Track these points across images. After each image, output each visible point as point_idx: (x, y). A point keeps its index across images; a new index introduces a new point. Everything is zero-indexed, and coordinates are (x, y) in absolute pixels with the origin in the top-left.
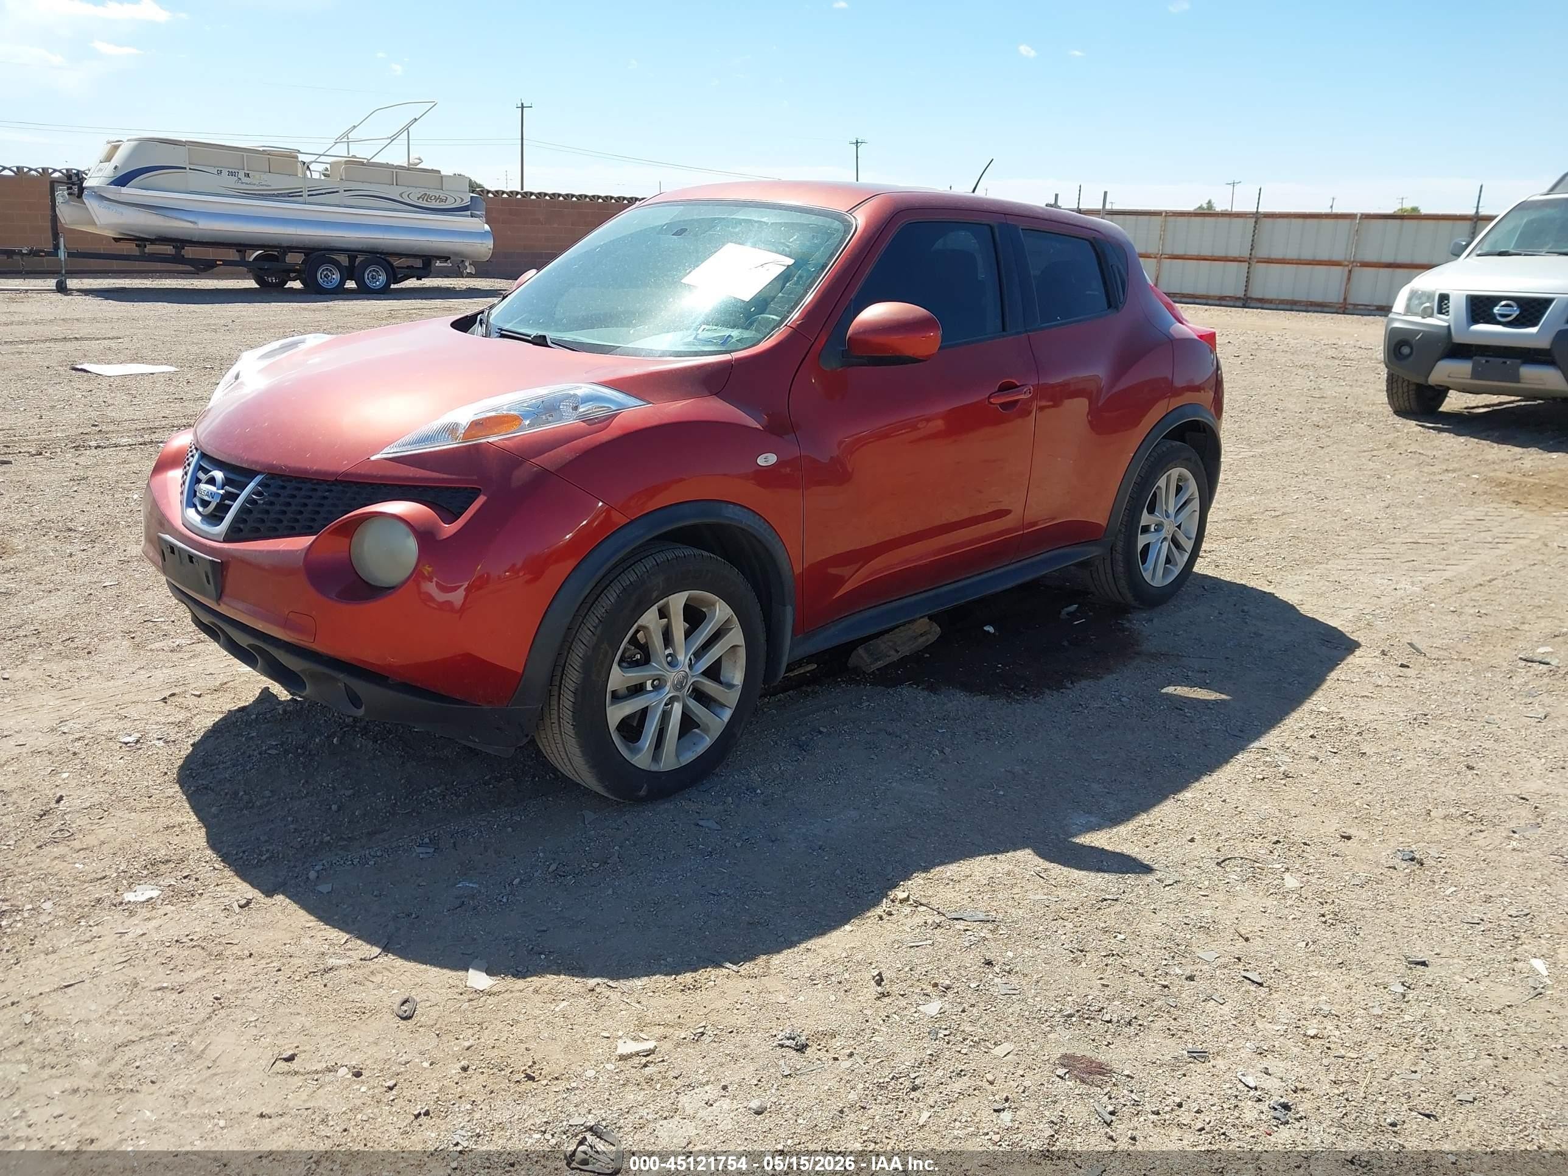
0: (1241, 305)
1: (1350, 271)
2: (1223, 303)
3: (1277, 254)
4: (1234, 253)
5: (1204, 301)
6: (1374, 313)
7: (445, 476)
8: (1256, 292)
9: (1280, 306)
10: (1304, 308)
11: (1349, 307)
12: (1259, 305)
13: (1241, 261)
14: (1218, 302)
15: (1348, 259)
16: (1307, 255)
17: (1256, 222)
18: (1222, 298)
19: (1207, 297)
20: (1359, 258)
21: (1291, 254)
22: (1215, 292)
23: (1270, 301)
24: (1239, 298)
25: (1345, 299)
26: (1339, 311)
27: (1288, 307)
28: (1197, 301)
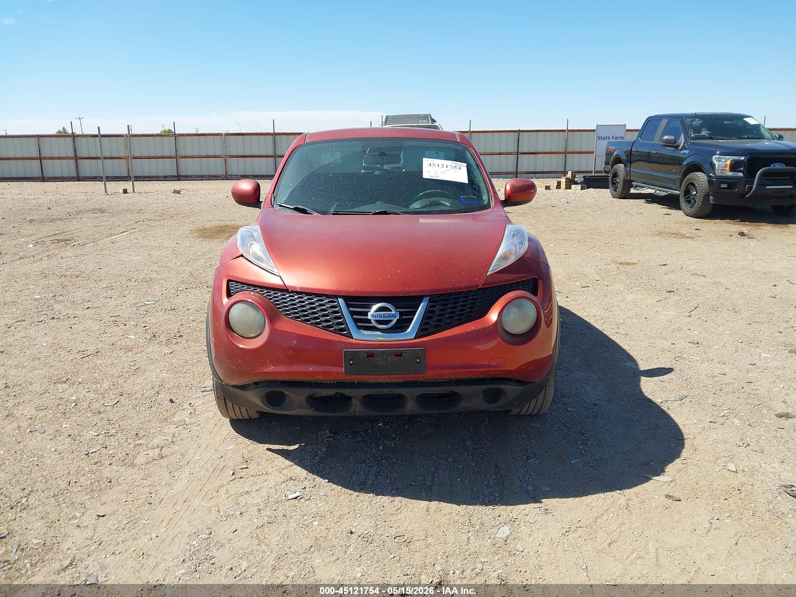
0: (177, 179)
1: (225, 160)
2: (167, 179)
3: (189, 153)
4: (167, 154)
5: (156, 179)
6: (240, 178)
7: (523, 275)
8: (183, 173)
9: (196, 179)
10: (208, 179)
11: (229, 176)
12: (186, 179)
13: (171, 158)
14: (164, 179)
15: (223, 154)
16: (204, 153)
17: (175, 138)
18: (165, 177)
19: (158, 177)
20: (228, 154)
21: (196, 153)
22: (161, 174)
23: (191, 177)
24: (175, 176)
25: (226, 173)
26: (225, 178)
27: (200, 179)
28: (152, 179)
